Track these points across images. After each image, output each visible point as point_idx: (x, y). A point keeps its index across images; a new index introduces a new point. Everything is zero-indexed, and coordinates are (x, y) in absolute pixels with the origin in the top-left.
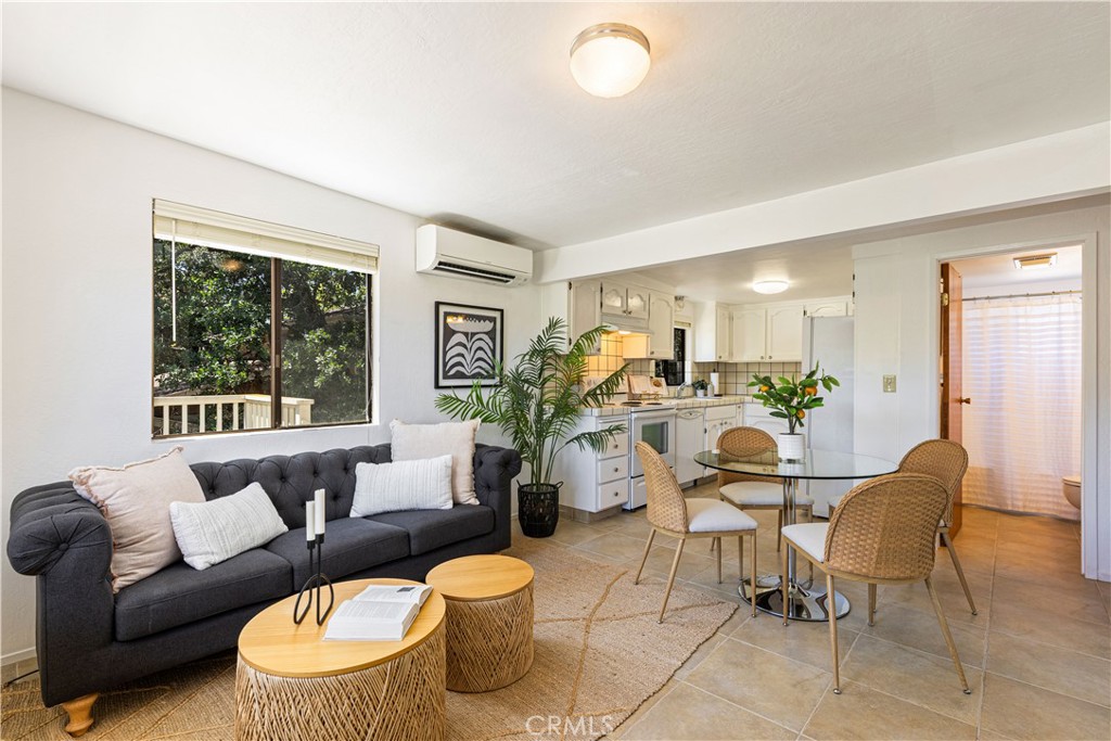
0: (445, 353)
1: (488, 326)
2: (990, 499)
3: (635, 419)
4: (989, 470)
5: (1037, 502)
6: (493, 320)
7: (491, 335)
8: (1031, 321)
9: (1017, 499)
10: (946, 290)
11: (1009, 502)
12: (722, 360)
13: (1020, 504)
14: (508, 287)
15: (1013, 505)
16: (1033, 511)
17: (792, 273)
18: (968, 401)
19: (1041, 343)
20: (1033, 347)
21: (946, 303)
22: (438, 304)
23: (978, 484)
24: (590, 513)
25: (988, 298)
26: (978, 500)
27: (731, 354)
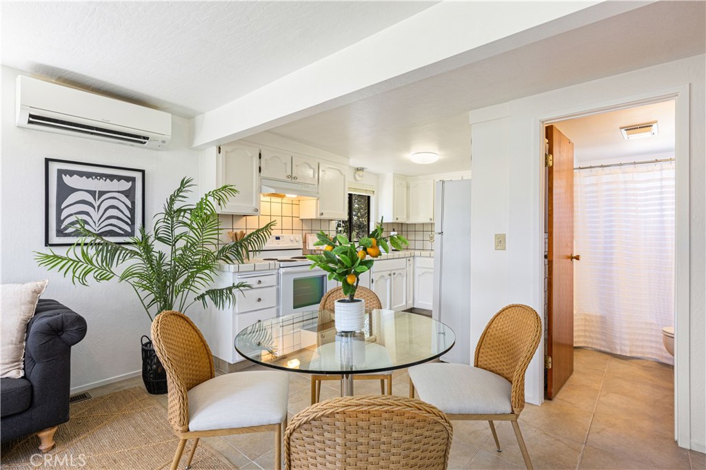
0: (59, 211)
1: (126, 186)
2: (603, 343)
3: (285, 274)
4: (603, 317)
5: (642, 347)
6: (133, 180)
7: (129, 194)
8: (638, 186)
9: (625, 345)
10: (551, 151)
11: (618, 347)
12: (399, 221)
13: (627, 349)
14: (146, 148)
15: (621, 350)
16: (639, 355)
17: (442, 145)
18: (577, 258)
19: (646, 206)
20: (639, 209)
21: (550, 163)
22: (47, 161)
23: (593, 329)
24: (229, 364)
25: (602, 166)
26: (593, 343)
27: (408, 216)
